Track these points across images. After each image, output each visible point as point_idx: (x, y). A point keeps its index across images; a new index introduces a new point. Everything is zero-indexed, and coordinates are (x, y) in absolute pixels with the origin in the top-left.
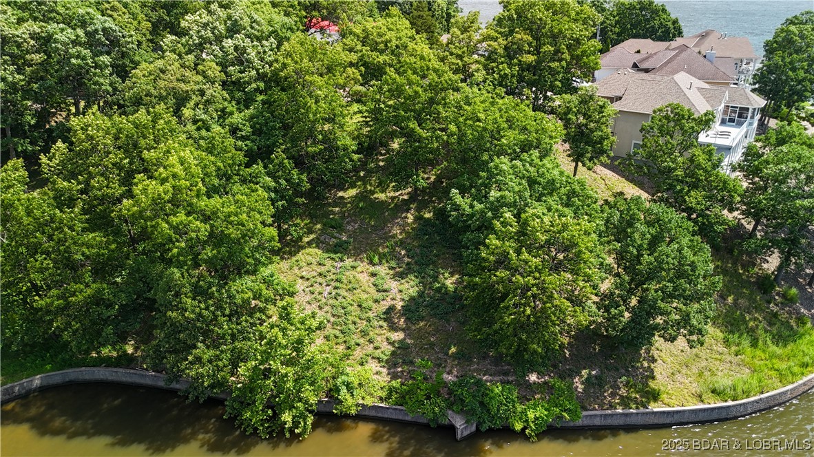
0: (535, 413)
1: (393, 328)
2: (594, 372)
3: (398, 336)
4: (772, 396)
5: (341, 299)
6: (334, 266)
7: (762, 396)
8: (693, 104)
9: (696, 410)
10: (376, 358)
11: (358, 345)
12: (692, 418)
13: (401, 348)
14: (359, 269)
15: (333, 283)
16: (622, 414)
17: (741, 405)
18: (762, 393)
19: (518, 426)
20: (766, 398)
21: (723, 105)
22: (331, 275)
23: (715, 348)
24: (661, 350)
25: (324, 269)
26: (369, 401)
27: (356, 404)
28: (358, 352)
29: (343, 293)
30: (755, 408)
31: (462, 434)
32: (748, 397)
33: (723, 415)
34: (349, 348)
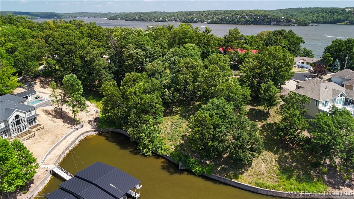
0: (198, 169)
1: (183, 140)
2: (226, 167)
3: (182, 142)
4: (277, 192)
5: (176, 129)
6: (180, 121)
7: (272, 190)
8: (320, 95)
9: (246, 185)
10: (174, 145)
11: (172, 141)
12: (245, 188)
13: (181, 145)
14: (185, 123)
15: (177, 125)
16: (223, 178)
17: (262, 190)
18: (273, 190)
19: (193, 171)
20: (274, 192)
21: (345, 97)
22: (178, 123)
23: (273, 174)
24: (252, 169)
25: (177, 121)
26: (165, 153)
27: (161, 153)
28: (172, 143)
29: (177, 128)
30: (269, 193)
31: (180, 168)
32: (266, 189)
33: (256, 191)
34: (170, 141)
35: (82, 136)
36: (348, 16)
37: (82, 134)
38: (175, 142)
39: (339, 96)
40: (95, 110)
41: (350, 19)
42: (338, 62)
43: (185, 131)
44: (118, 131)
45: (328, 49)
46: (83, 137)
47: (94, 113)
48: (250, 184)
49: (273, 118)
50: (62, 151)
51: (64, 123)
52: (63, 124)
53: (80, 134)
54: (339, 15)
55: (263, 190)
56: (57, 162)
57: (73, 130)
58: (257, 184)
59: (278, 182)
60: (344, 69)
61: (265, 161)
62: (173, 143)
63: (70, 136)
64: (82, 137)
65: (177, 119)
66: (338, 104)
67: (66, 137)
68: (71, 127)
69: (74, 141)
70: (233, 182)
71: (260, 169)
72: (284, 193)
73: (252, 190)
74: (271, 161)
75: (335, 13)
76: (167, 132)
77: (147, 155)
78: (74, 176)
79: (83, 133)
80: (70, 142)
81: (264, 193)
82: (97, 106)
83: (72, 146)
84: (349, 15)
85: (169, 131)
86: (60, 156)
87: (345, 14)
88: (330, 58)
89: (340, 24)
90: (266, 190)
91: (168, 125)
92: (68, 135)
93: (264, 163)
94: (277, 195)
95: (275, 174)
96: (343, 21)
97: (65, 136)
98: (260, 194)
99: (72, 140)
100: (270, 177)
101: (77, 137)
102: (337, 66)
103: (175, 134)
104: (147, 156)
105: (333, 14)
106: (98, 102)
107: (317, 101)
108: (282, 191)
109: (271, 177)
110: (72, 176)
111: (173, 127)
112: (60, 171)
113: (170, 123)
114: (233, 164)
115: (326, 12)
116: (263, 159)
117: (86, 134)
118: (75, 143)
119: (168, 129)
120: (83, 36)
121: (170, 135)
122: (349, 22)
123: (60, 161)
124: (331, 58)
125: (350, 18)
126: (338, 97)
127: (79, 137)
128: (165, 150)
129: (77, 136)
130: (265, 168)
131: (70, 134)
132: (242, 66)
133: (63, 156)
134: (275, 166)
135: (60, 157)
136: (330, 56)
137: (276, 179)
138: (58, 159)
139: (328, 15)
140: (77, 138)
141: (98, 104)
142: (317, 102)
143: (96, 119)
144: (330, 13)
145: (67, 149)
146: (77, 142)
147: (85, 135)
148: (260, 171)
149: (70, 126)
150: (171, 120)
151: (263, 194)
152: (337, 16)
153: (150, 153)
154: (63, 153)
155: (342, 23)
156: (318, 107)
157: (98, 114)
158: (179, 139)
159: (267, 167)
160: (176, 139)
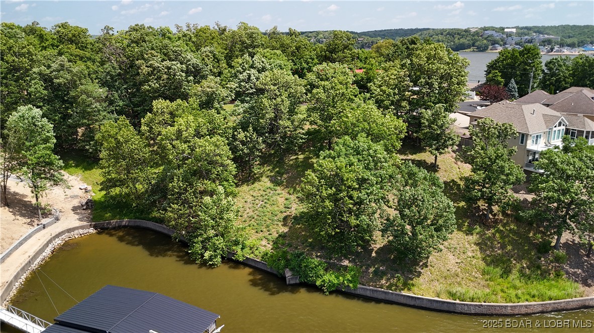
0: (330, 278)
1: (285, 225)
2: (381, 268)
3: (283, 230)
4: (493, 306)
5: (265, 209)
6: (270, 193)
7: (483, 304)
8: (526, 124)
9: (431, 300)
10: (267, 239)
11: (262, 231)
12: (429, 305)
13: (282, 236)
14: (281, 196)
15: (265, 201)
16: (383, 292)
17: (464, 304)
18: (485, 302)
19: (318, 283)
20: (487, 306)
21: (564, 128)
22: (266, 197)
23: (474, 274)
24: (433, 267)
25: (264, 193)
26: (251, 256)
27: (243, 256)
28: (260, 235)
29: (267, 205)
30: (478, 311)
31: (289, 281)
32: (473, 301)
33: (452, 309)
34: (257, 232)
35: (57, 240)
36: (475, 39)
37: (57, 236)
38: (268, 233)
39: (557, 126)
40: (82, 188)
41: (477, 44)
42: (514, 83)
43: (284, 210)
44: (138, 224)
45: (494, 64)
46: (60, 242)
47: (81, 193)
48: (438, 296)
49: (444, 173)
50: (15, 274)
51: (14, 214)
52: (13, 217)
53: (53, 235)
54: (461, 38)
55: (467, 305)
56: (4, 298)
57: (35, 228)
58: (452, 295)
59: (488, 286)
60: (528, 93)
61: (452, 250)
62: (263, 235)
63: (30, 241)
64: (58, 242)
65: (262, 189)
66: (555, 140)
67: (21, 244)
68: (31, 224)
69: (40, 250)
70: (405, 296)
71: (449, 267)
72: (508, 306)
73: (445, 308)
74: (463, 249)
75: (455, 34)
76: (246, 216)
77: (211, 263)
78: (51, 324)
79: (59, 234)
80: (31, 253)
81: (468, 312)
82: (85, 180)
83: (36, 262)
84: (476, 37)
85: (251, 214)
86: (10, 284)
87: (470, 36)
88: (499, 79)
89: (464, 51)
90: (473, 305)
91: (246, 202)
92: (26, 239)
93: (452, 254)
94: (494, 312)
95: (478, 273)
96: (469, 47)
97: (19, 241)
98: (461, 313)
99: (37, 248)
100: (470, 280)
101: (46, 242)
102: (513, 90)
103: (265, 218)
104: (213, 265)
105: (453, 37)
106: (86, 172)
107: (523, 135)
108: (501, 302)
109: (472, 279)
110: (46, 325)
111: (257, 204)
112: (15, 316)
113: (250, 199)
114: (394, 261)
115: (442, 34)
116: (449, 246)
117: (67, 234)
118: (44, 254)
119: (248, 210)
120: (44, 45)
121: (253, 220)
122: (476, 49)
123: (12, 294)
124: (502, 78)
125: (479, 43)
126: (555, 127)
127: (50, 241)
128: (251, 248)
129: (48, 240)
130: (457, 263)
131: (30, 236)
132: (374, 84)
133: (16, 284)
134: (473, 257)
135: (11, 288)
136: (500, 74)
137: (483, 283)
138: (6, 290)
139: (446, 38)
140: (47, 245)
141: (87, 176)
142: (524, 137)
143: (87, 203)
144: (448, 36)
145: (26, 268)
146: (48, 252)
147: (65, 237)
148: (448, 270)
149: (29, 220)
150: (251, 192)
151: (466, 314)
152: (459, 39)
153: (219, 259)
154: (16, 277)
155: (466, 50)
156: (526, 145)
157: (88, 194)
158: (274, 227)
159: (459, 261)
160: (268, 226)
